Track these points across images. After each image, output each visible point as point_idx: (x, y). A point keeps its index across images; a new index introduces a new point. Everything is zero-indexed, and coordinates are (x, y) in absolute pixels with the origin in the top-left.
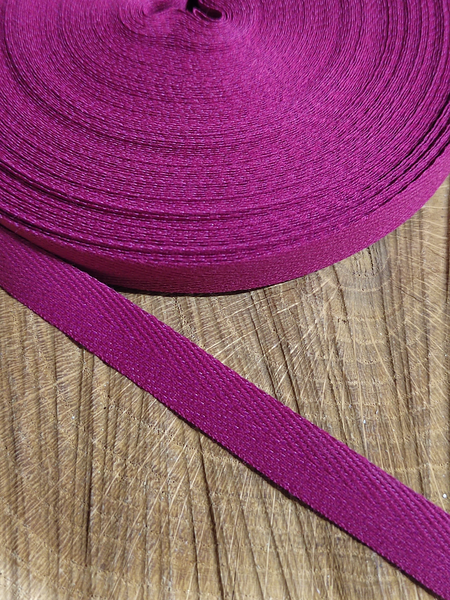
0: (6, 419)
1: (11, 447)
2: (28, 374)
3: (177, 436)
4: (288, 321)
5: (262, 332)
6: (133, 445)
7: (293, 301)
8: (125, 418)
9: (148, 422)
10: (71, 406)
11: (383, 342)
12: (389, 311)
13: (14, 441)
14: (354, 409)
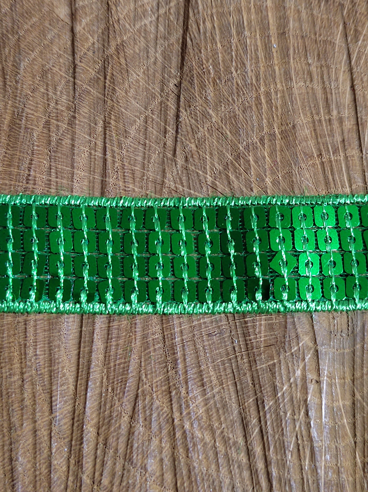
0: (6, 448)
1: (9, 475)
2: (26, 406)
3: (157, 478)
4: (265, 378)
5: (241, 384)
6: (117, 484)
7: (272, 358)
8: (113, 457)
9: (132, 462)
10: (64, 438)
11: (348, 403)
12: (358, 374)
13: (12, 470)
14: (316, 470)
